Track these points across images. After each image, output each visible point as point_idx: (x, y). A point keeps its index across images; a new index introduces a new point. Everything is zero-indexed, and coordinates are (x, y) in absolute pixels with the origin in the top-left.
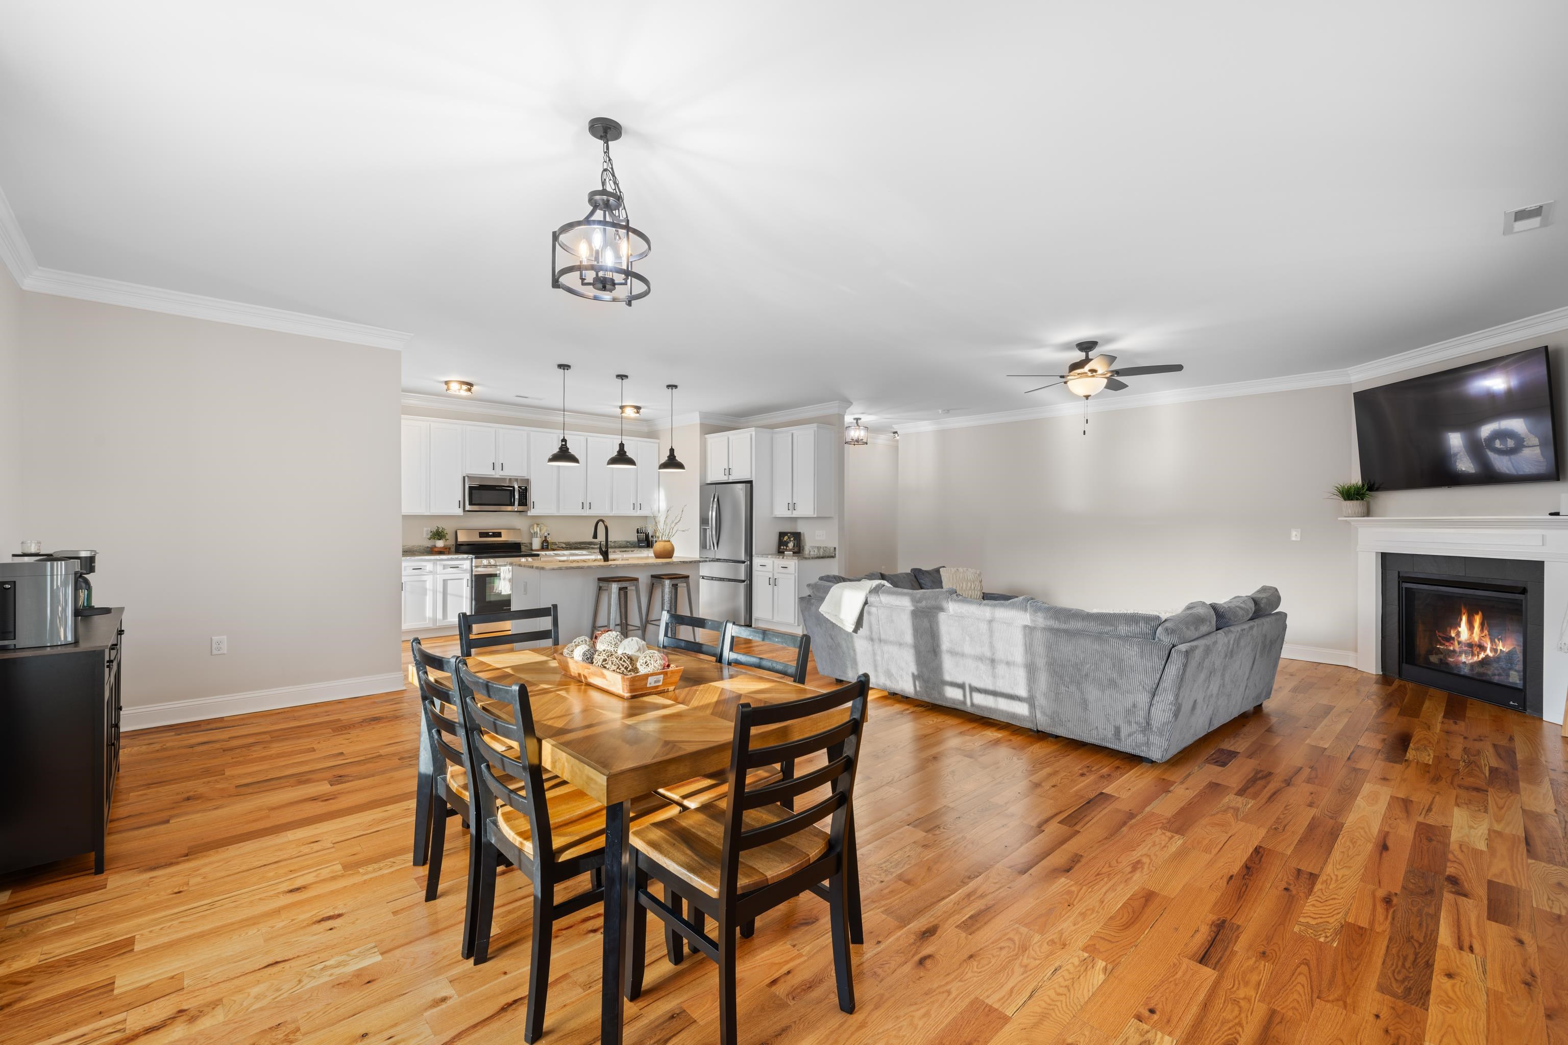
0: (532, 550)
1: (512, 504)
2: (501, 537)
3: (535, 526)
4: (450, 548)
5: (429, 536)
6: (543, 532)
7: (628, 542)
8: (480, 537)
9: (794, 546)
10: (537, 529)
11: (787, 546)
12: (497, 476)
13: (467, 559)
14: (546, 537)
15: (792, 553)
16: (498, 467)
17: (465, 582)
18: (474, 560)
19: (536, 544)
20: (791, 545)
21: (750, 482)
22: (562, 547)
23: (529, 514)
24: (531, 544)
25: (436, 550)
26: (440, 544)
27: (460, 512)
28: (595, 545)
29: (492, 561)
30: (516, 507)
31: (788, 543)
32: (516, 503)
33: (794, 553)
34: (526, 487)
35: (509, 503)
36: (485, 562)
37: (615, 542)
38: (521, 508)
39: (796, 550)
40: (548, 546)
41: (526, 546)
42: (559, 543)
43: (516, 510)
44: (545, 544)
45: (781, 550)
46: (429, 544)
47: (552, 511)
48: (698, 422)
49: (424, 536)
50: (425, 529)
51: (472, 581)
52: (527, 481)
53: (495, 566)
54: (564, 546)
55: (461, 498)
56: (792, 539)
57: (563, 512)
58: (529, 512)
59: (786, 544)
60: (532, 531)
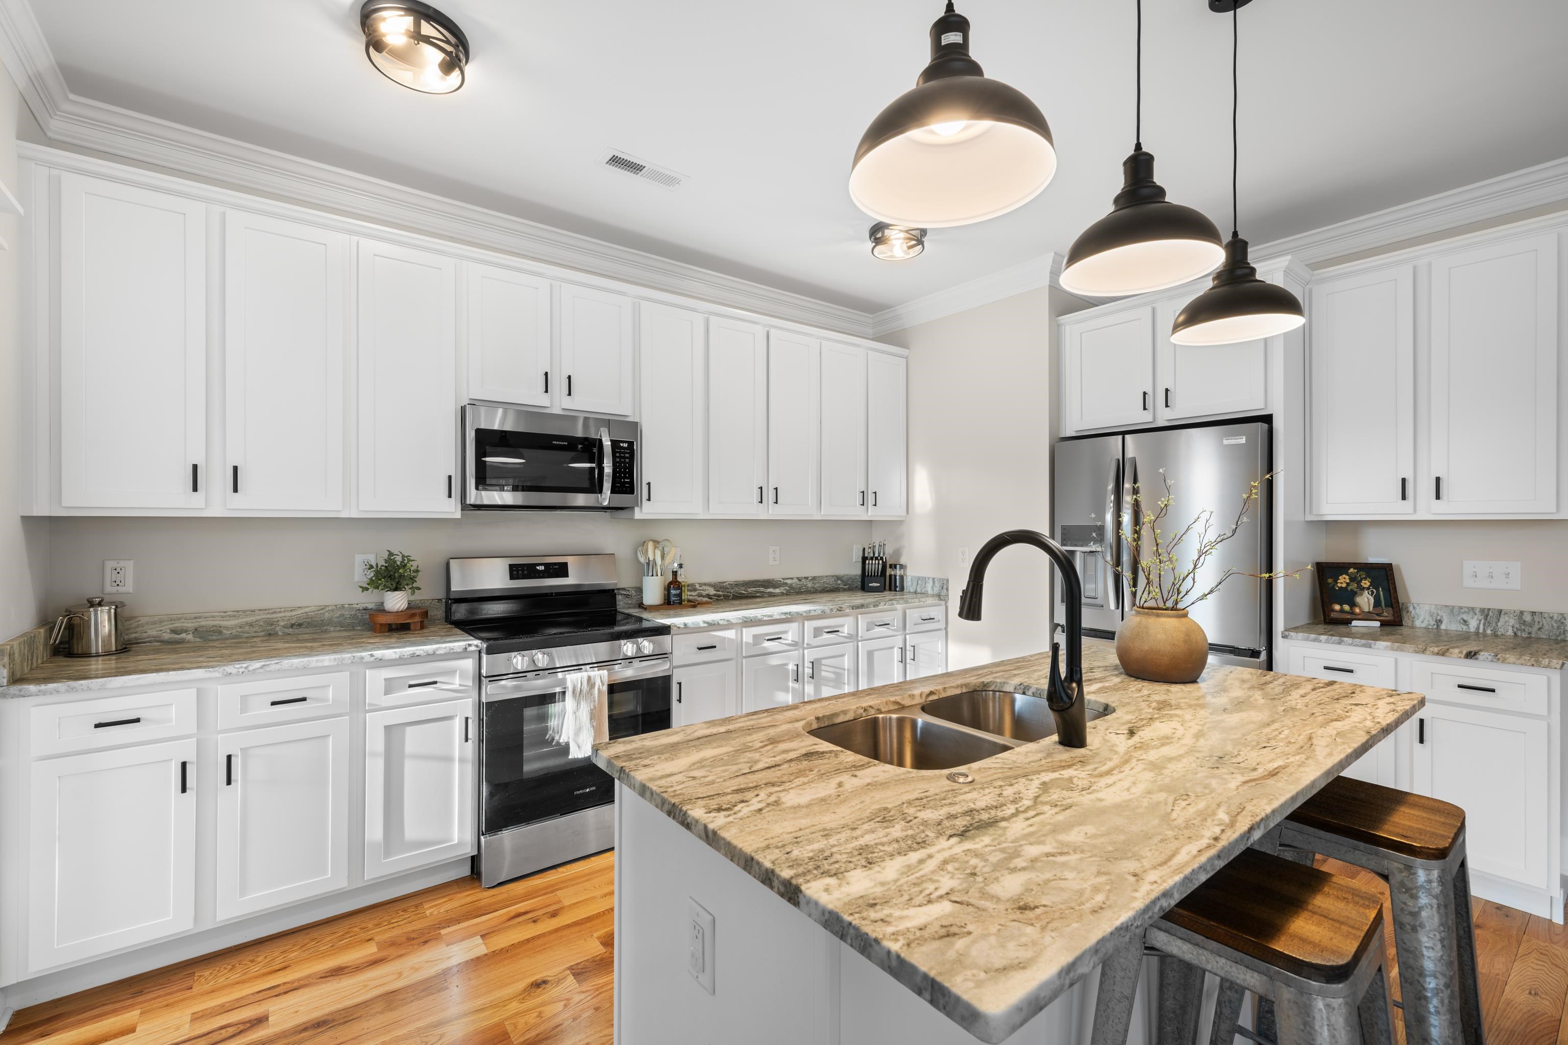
0: (641, 605)
1: (595, 487)
2: (565, 574)
3: (650, 546)
4: (425, 614)
5: (364, 581)
6: (668, 560)
7: (838, 578)
8: (512, 577)
9: (1377, 603)
10: (653, 553)
11: (1353, 604)
12: (557, 411)
13: (464, 654)
14: (675, 573)
15: (1378, 624)
16: (558, 385)
17: (457, 725)
18: (484, 656)
19: (653, 592)
20: (1365, 601)
21: (1267, 419)
22: (708, 596)
23: (638, 514)
24: (640, 590)
25: (383, 619)
26: (396, 601)
27: (451, 509)
28: (775, 587)
29: (541, 658)
30: (606, 497)
31: (1354, 594)
32: (607, 485)
33: (1384, 624)
34: (631, 444)
35: (586, 485)
36: (519, 661)
37: (814, 578)
38: (622, 499)
39: (1387, 614)
40: (680, 595)
41: (627, 596)
42: (701, 585)
43: (606, 503)
44: (673, 592)
45: (1333, 615)
46: (369, 600)
47: (693, 508)
48: (1048, 284)
49: (356, 580)
50: (360, 560)
51: (480, 720)
52: (634, 427)
53: (552, 670)
54: (712, 592)
55: (452, 468)
56: (1366, 583)
57: (718, 511)
58: (637, 509)
59: (1349, 597)
60: (642, 560)
